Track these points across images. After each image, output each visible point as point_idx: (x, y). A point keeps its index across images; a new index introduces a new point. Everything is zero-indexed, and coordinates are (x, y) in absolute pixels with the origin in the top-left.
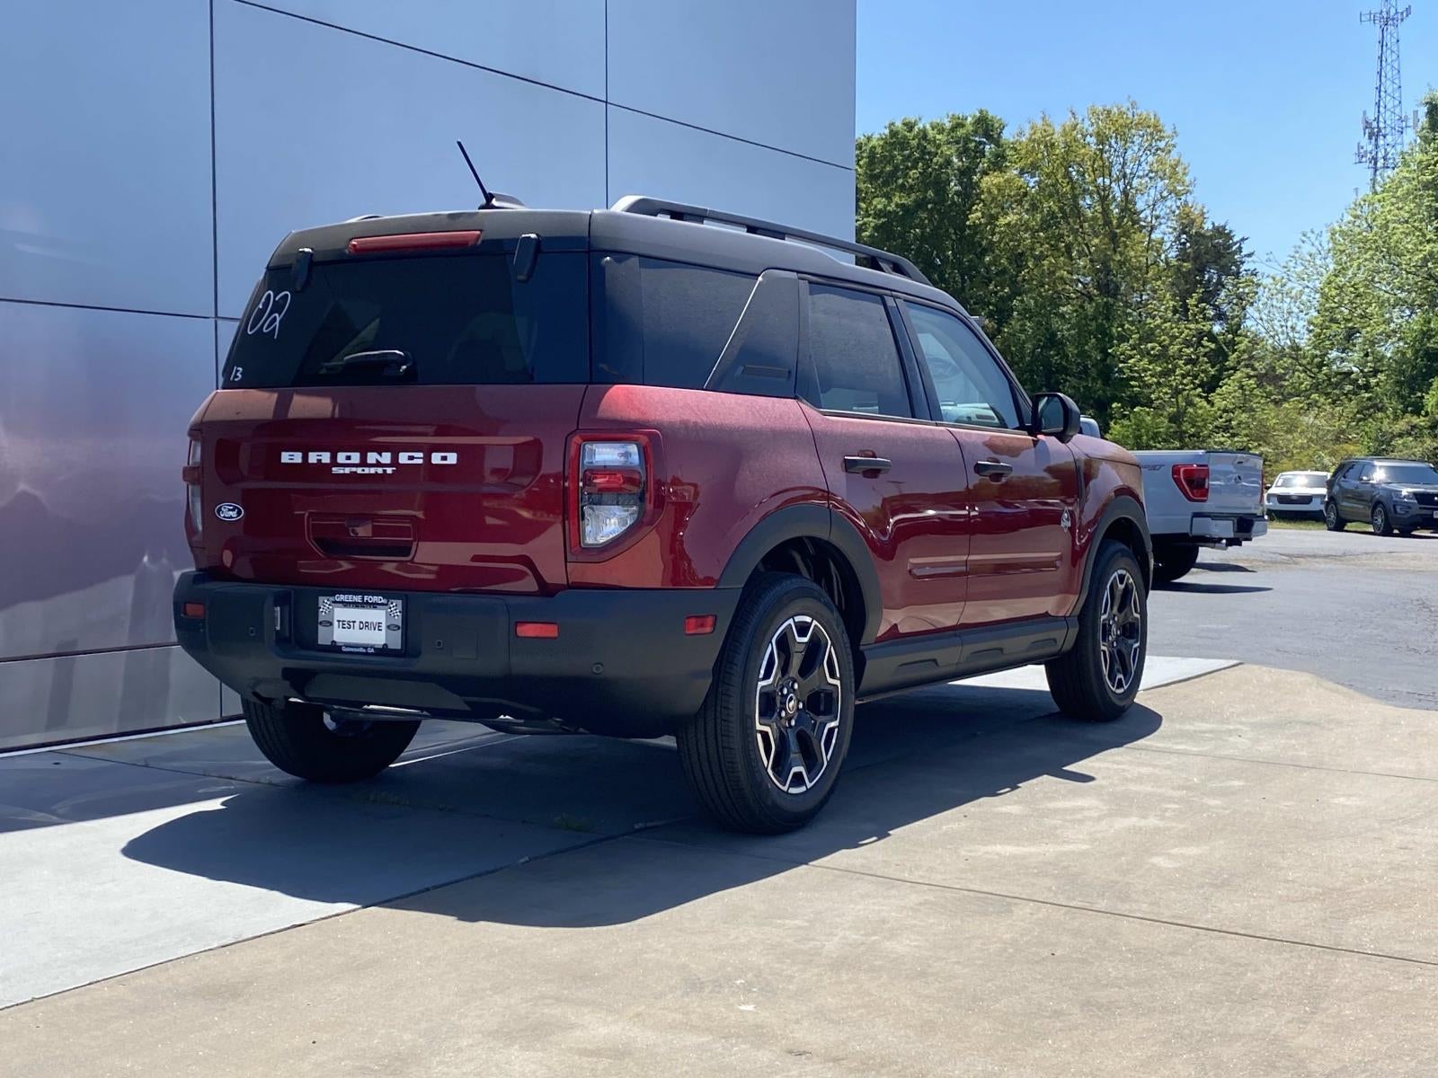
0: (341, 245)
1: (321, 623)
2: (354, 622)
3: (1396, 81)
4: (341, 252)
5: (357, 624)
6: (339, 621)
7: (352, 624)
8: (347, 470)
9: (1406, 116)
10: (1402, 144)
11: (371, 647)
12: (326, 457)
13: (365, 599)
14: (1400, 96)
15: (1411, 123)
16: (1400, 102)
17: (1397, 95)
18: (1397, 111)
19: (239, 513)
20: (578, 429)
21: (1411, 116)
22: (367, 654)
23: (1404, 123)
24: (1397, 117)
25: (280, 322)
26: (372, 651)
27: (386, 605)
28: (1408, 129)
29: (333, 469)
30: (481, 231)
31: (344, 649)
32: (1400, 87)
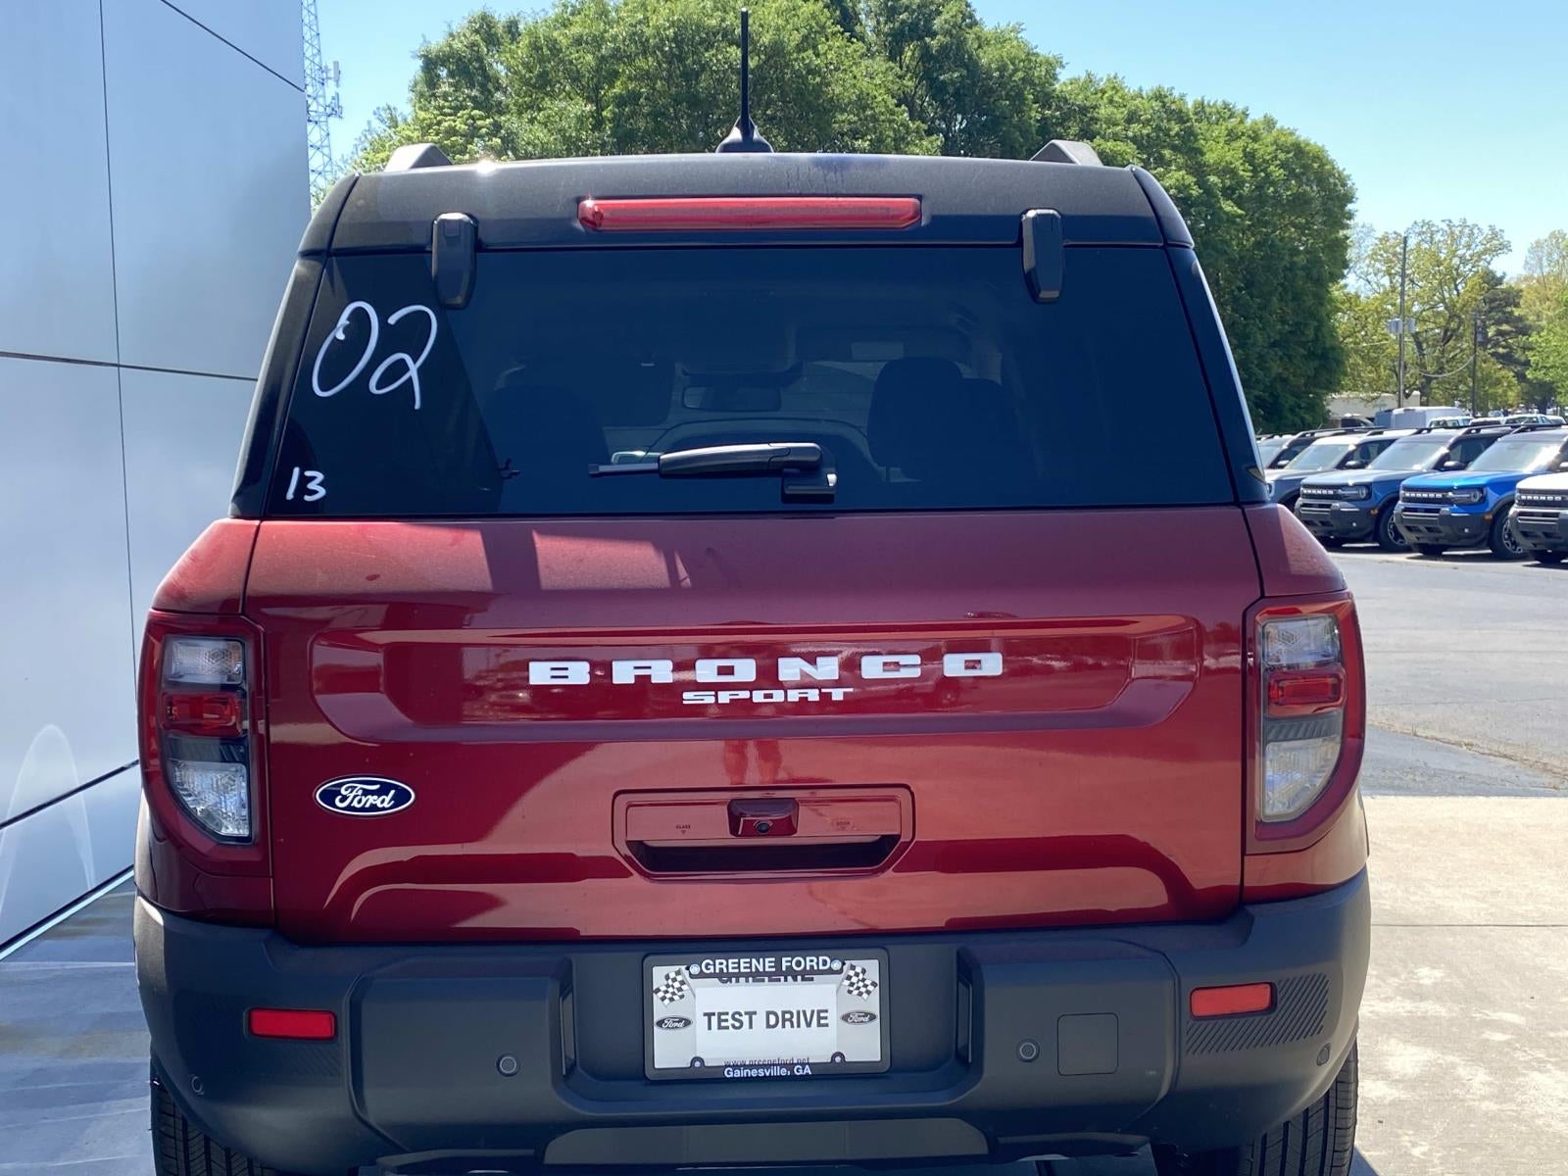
0: (559, 211)
1: (660, 1023)
2: (751, 1014)
3: (314, 27)
4: (561, 225)
5: (759, 1020)
6: (709, 1015)
7: (745, 1019)
8: (725, 697)
9: (326, 67)
10: (324, 97)
11: (803, 1065)
12: (662, 672)
13: (784, 965)
14: (319, 44)
15: (331, 74)
16: (319, 51)
17: (315, 43)
18: (317, 60)
19: (401, 797)
20: (1263, 596)
21: (331, 66)
22: (793, 1078)
23: (324, 75)
24: (317, 67)
25: (420, 371)
26: (808, 1070)
27: (840, 972)
28: (329, 81)
29: (686, 695)
30: (920, 197)
31: (729, 1074)
32: (318, 34)
